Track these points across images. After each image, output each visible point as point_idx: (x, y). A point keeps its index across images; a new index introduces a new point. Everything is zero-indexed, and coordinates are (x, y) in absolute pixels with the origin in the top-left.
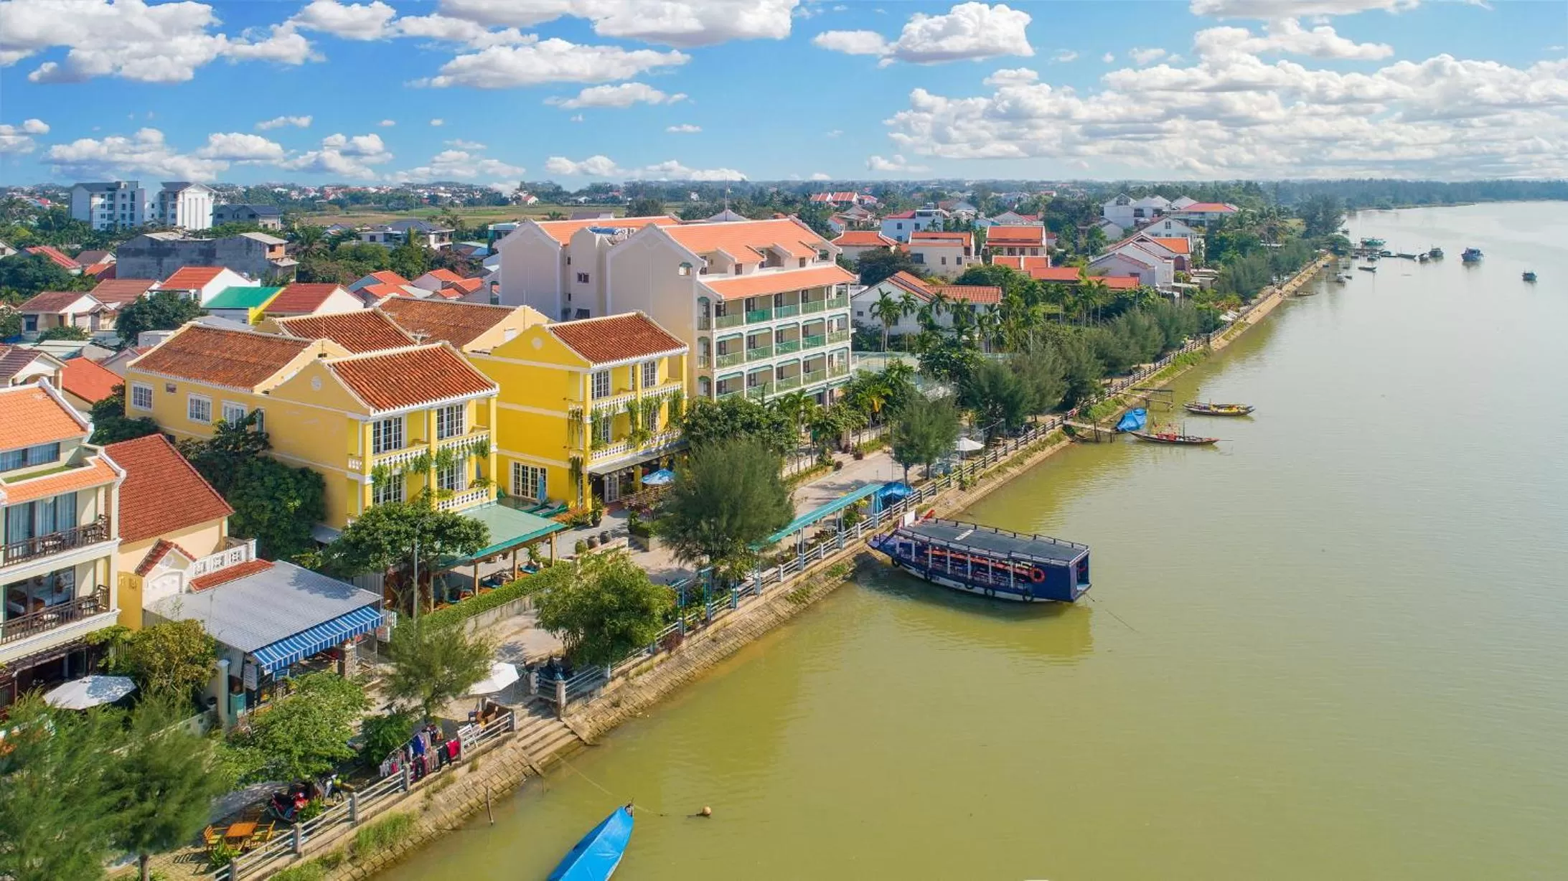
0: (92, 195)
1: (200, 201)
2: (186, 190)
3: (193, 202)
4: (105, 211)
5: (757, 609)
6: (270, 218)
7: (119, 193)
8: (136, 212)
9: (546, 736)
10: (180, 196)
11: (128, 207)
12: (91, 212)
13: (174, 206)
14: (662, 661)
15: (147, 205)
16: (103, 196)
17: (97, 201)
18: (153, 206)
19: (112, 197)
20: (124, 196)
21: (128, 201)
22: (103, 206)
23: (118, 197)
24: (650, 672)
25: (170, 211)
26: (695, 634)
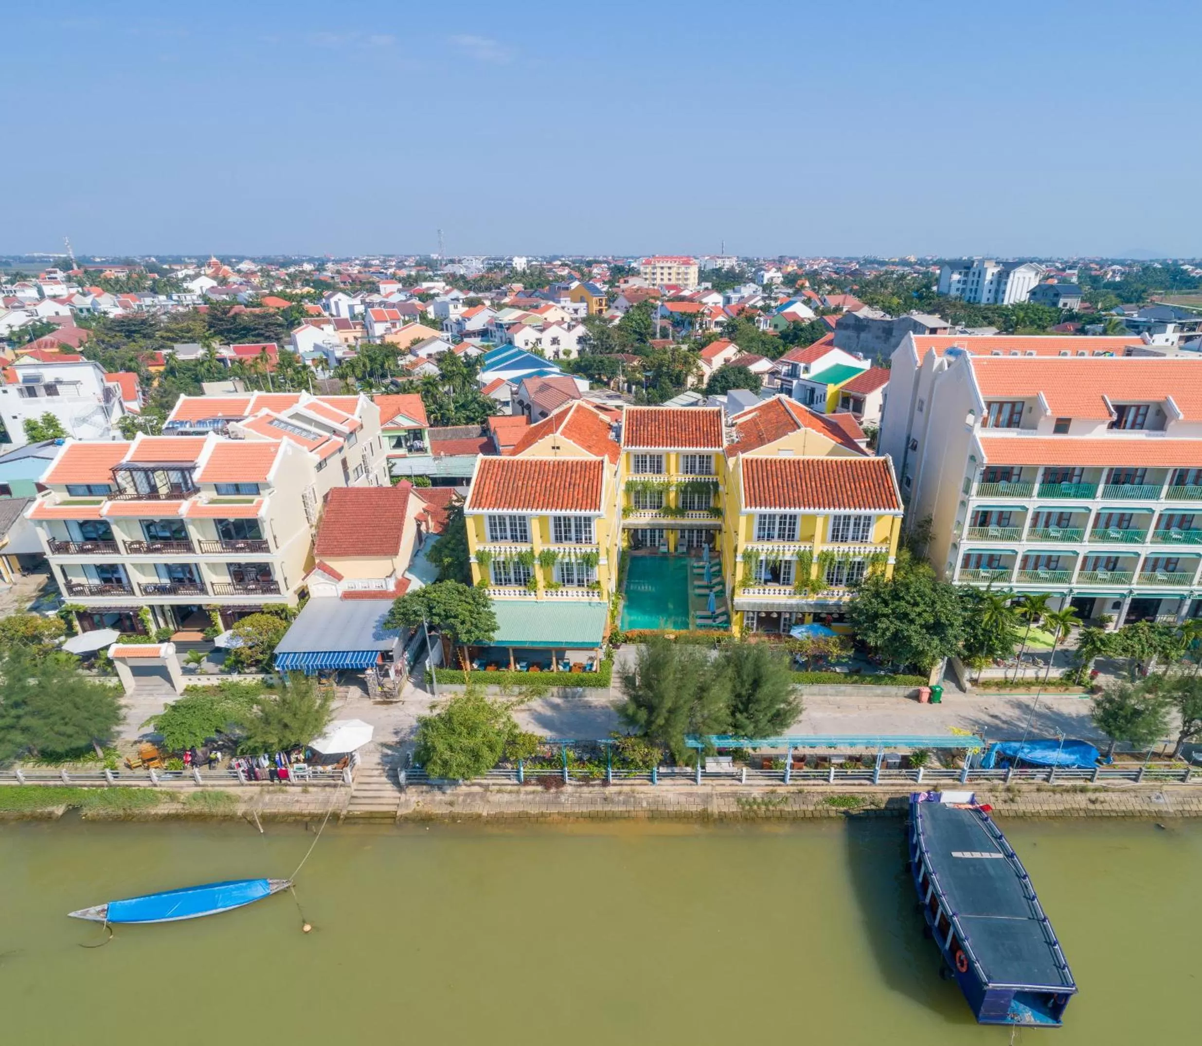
0: (952, 273)
1: (1027, 280)
2: (1018, 270)
3: (1021, 280)
4: (960, 286)
5: (690, 794)
6: (1071, 297)
7: (972, 270)
8: (979, 288)
9: (379, 797)
10: (1011, 275)
11: (975, 283)
12: (950, 286)
13: (1006, 283)
14: (533, 792)
15: (986, 282)
16: (960, 273)
17: (956, 277)
18: (991, 283)
19: (966, 275)
20: (974, 273)
21: (976, 278)
22: (959, 282)
23: (971, 274)
24: (514, 795)
25: (1002, 287)
26: (585, 785)
